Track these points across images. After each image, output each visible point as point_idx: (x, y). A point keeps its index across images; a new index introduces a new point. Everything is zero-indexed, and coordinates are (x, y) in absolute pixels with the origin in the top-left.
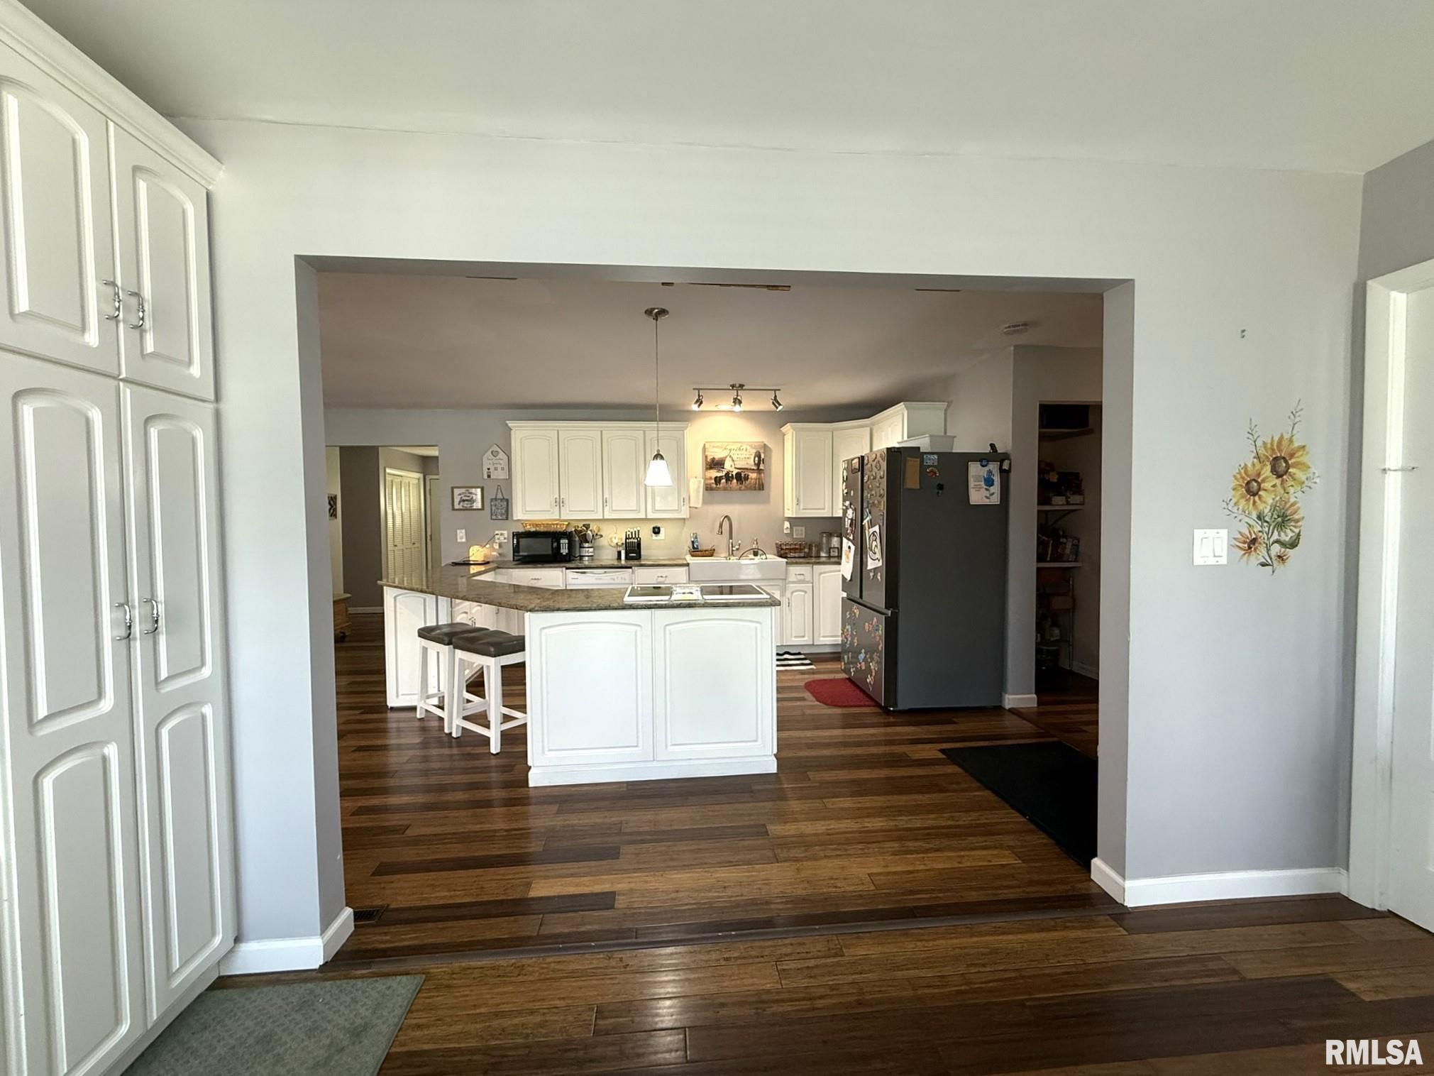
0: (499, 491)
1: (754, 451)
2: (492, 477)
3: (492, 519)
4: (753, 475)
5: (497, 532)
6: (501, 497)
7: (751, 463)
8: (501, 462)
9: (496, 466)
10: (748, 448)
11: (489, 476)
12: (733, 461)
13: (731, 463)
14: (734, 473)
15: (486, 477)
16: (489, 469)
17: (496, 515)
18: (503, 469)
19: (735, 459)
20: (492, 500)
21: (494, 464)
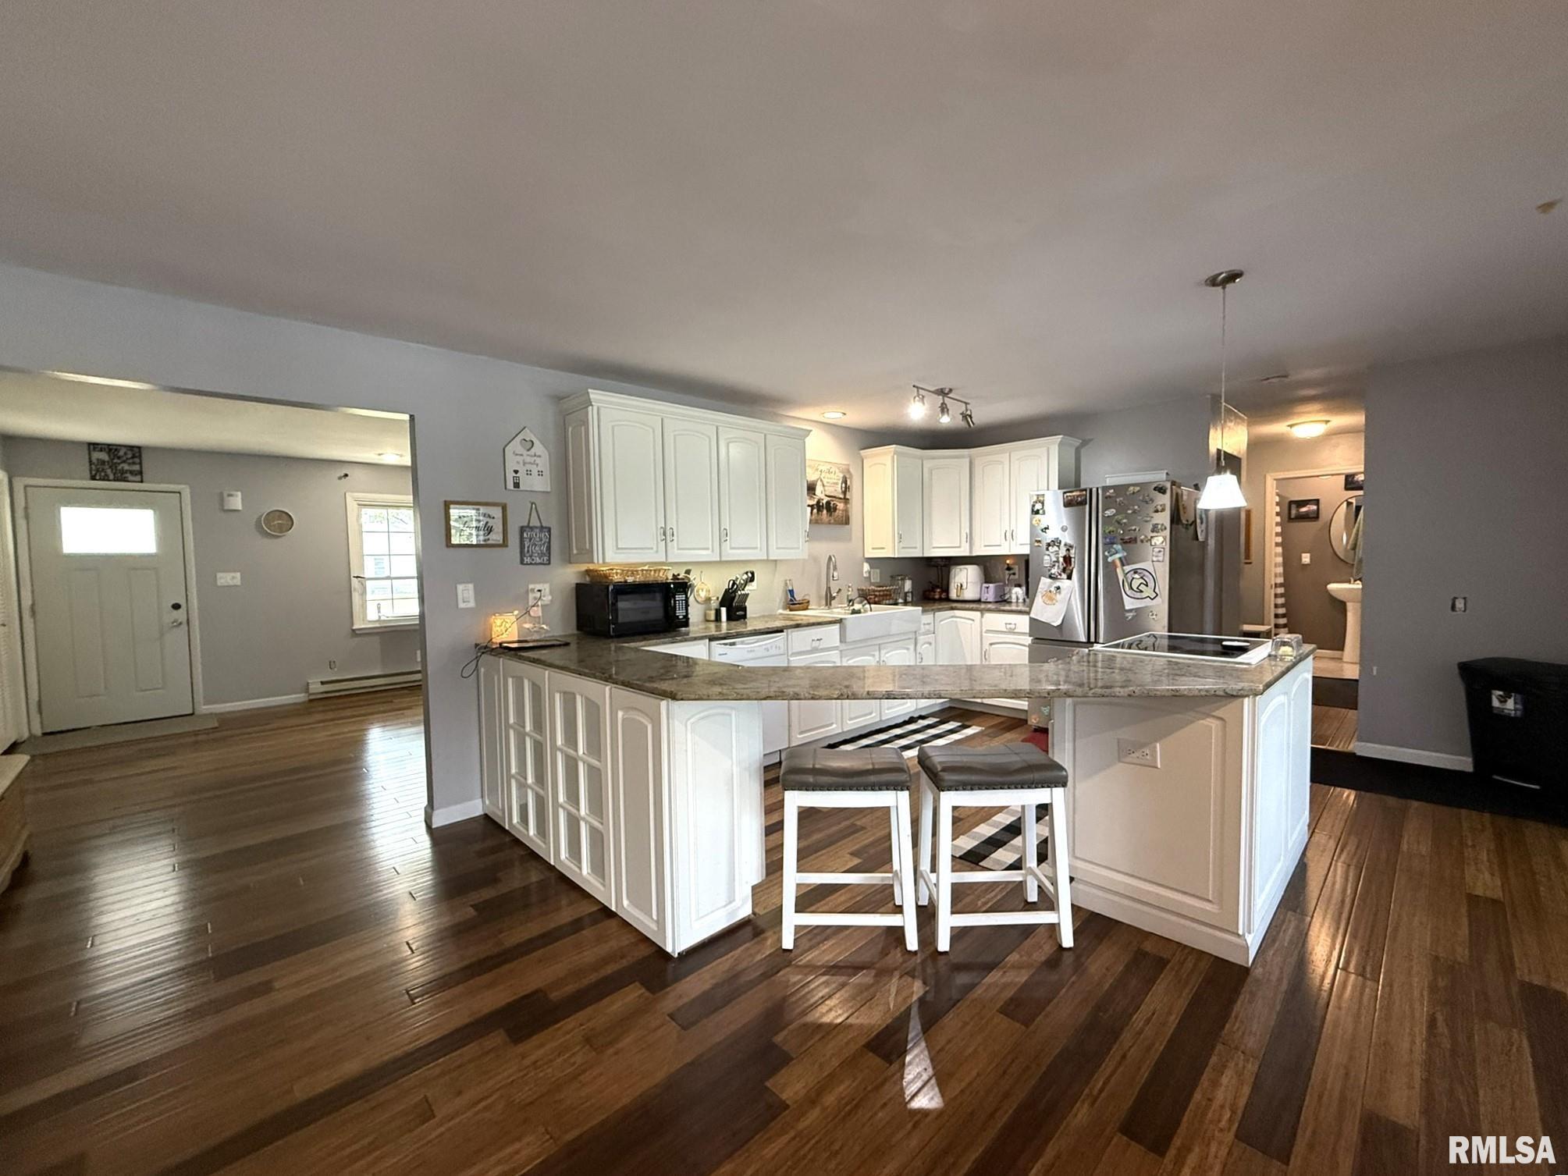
0: (534, 513)
1: (841, 475)
2: (522, 487)
3: (522, 562)
4: (841, 506)
5: (531, 586)
6: (538, 525)
7: (837, 491)
8: (538, 460)
9: (528, 467)
10: (837, 471)
11: (517, 485)
12: (824, 486)
13: (822, 488)
14: (824, 502)
15: (510, 485)
16: (516, 472)
17: (531, 556)
18: (540, 473)
19: (825, 484)
20: (522, 530)
21: (524, 464)
